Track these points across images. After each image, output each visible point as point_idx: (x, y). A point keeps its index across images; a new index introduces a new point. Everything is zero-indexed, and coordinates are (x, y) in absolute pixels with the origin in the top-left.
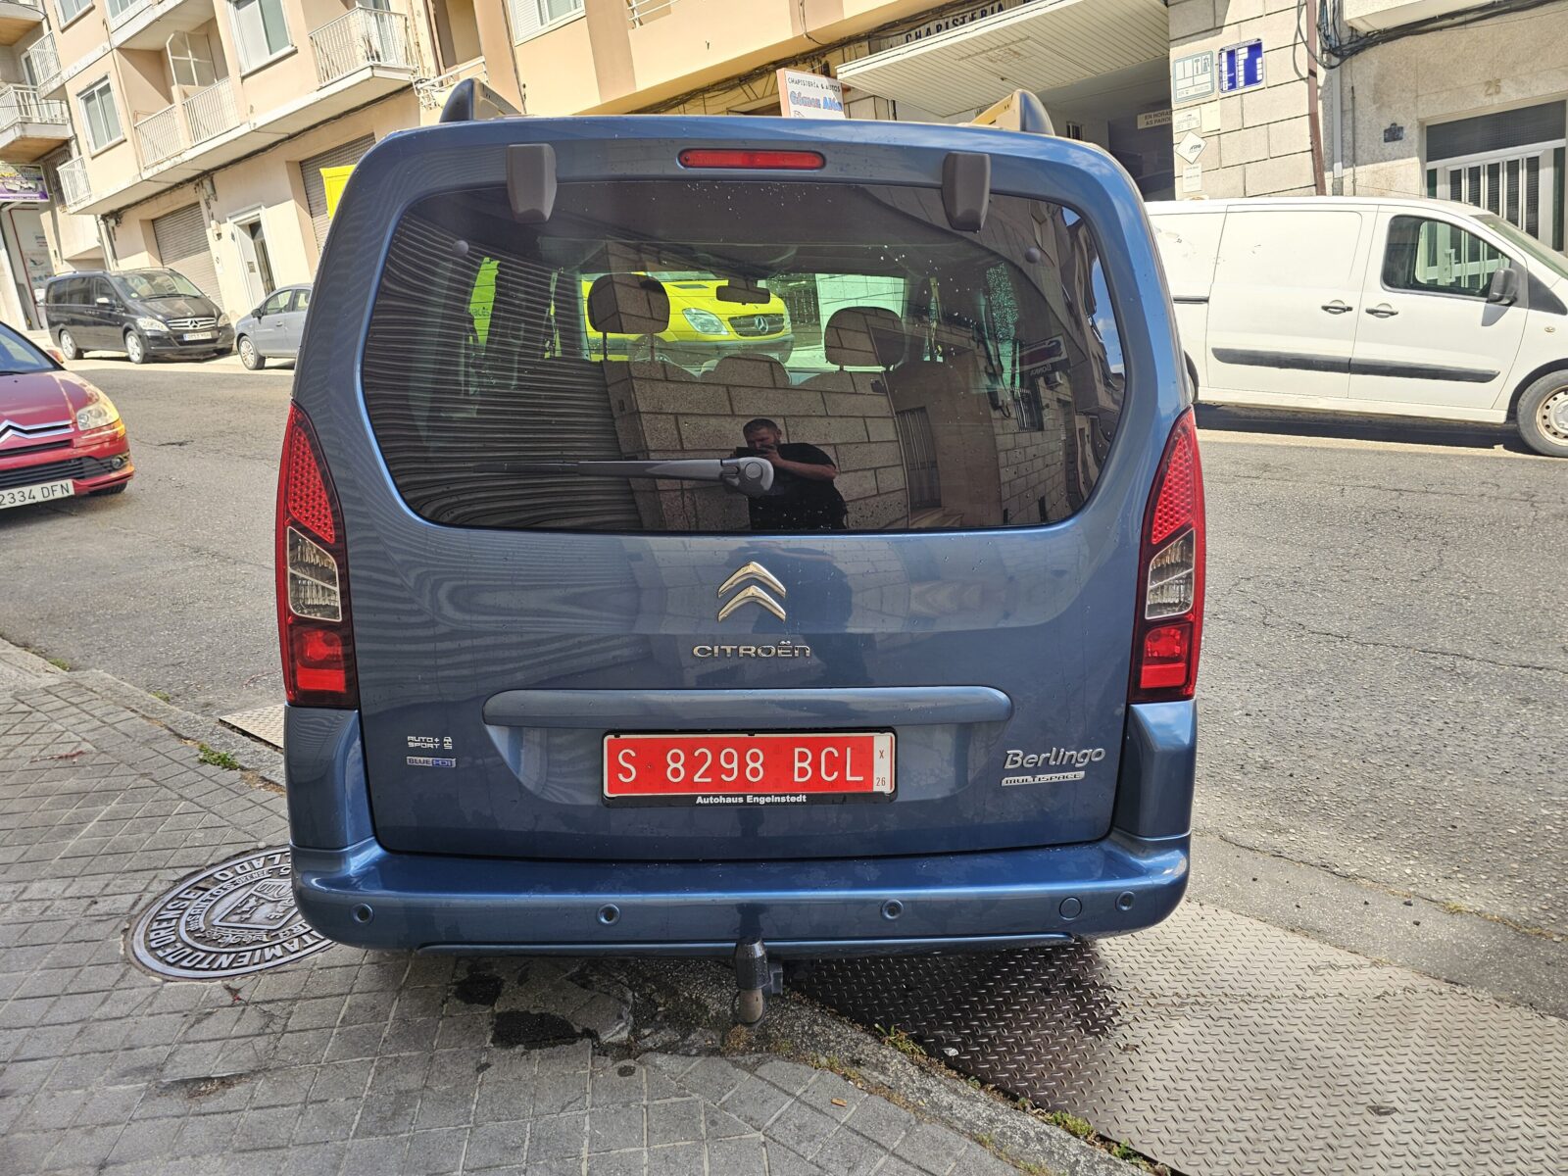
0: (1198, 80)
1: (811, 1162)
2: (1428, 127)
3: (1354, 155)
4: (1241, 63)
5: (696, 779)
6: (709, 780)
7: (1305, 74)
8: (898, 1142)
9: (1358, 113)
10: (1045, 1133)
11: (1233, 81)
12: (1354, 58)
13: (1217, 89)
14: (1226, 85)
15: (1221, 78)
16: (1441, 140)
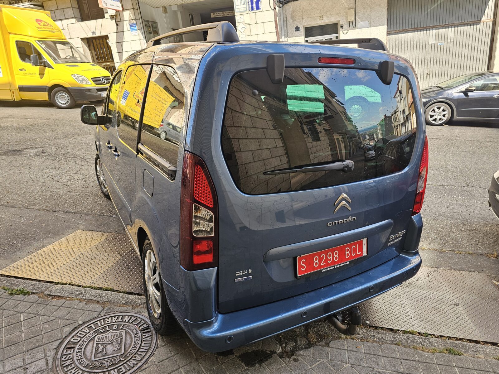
0: (243, 6)
1: (367, 367)
2: (305, 28)
3: (287, 34)
4: (255, 2)
5: (322, 264)
6: (325, 264)
7: (273, 8)
8: (381, 353)
9: (287, 22)
10: (408, 337)
11: (252, 8)
12: (286, 5)
13: (248, 10)
14: (251, 9)
15: (249, 6)
16: (309, 32)
